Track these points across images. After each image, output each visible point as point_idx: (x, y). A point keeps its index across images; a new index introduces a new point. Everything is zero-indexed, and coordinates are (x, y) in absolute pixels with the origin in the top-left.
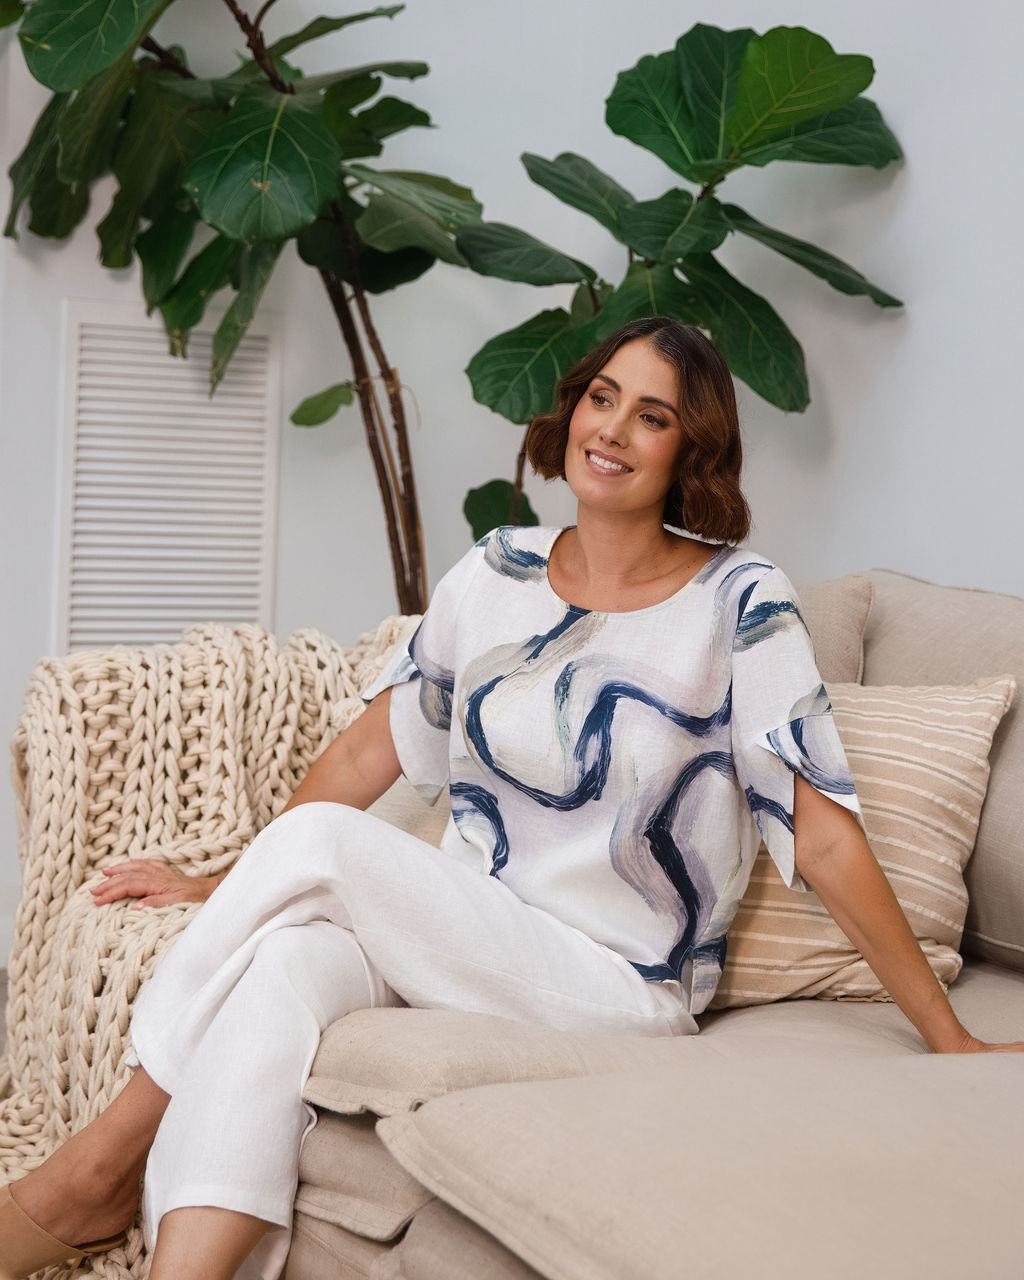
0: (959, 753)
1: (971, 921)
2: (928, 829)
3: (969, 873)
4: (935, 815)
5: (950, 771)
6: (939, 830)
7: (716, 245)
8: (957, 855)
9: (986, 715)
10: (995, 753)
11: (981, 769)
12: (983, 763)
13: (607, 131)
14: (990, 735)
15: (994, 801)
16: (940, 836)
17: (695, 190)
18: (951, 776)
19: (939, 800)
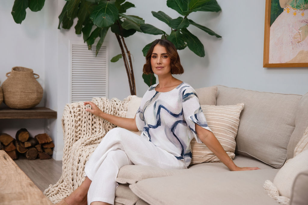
0: (234, 117)
1: (237, 148)
2: (228, 131)
3: (236, 139)
4: (230, 129)
5: (232, 121)
6: (231, 131)
7: (187, 27)
8: (234, 136)
9: (239, 110)
10: (240, 118)
11: (238, 120)
12: (238, 119)
13: (167, 7)
14: (239, 114)
15: (240, 126)
16: (231, 132)
17: (183, 17)
18: (233, 122)
19: (230, 126)
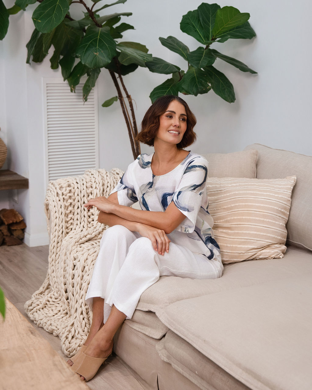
0: (284, 197)
1: (288, 238)
2: (277, 217)
3: (287, 226)
4: (279, 213)
5: (282, 202)
6: (280, 217)
7: (213, 63)
8: (284, 222)
9: (290, 187)
10: (292, 197)
11: (289, 200)
12: (290, 199)
13: (181, 31)
14: (291, 192)
15: (293, 208)
16: (280, 218)
17: (204, 46)
18: (282, 203)
19: (280, 209)
